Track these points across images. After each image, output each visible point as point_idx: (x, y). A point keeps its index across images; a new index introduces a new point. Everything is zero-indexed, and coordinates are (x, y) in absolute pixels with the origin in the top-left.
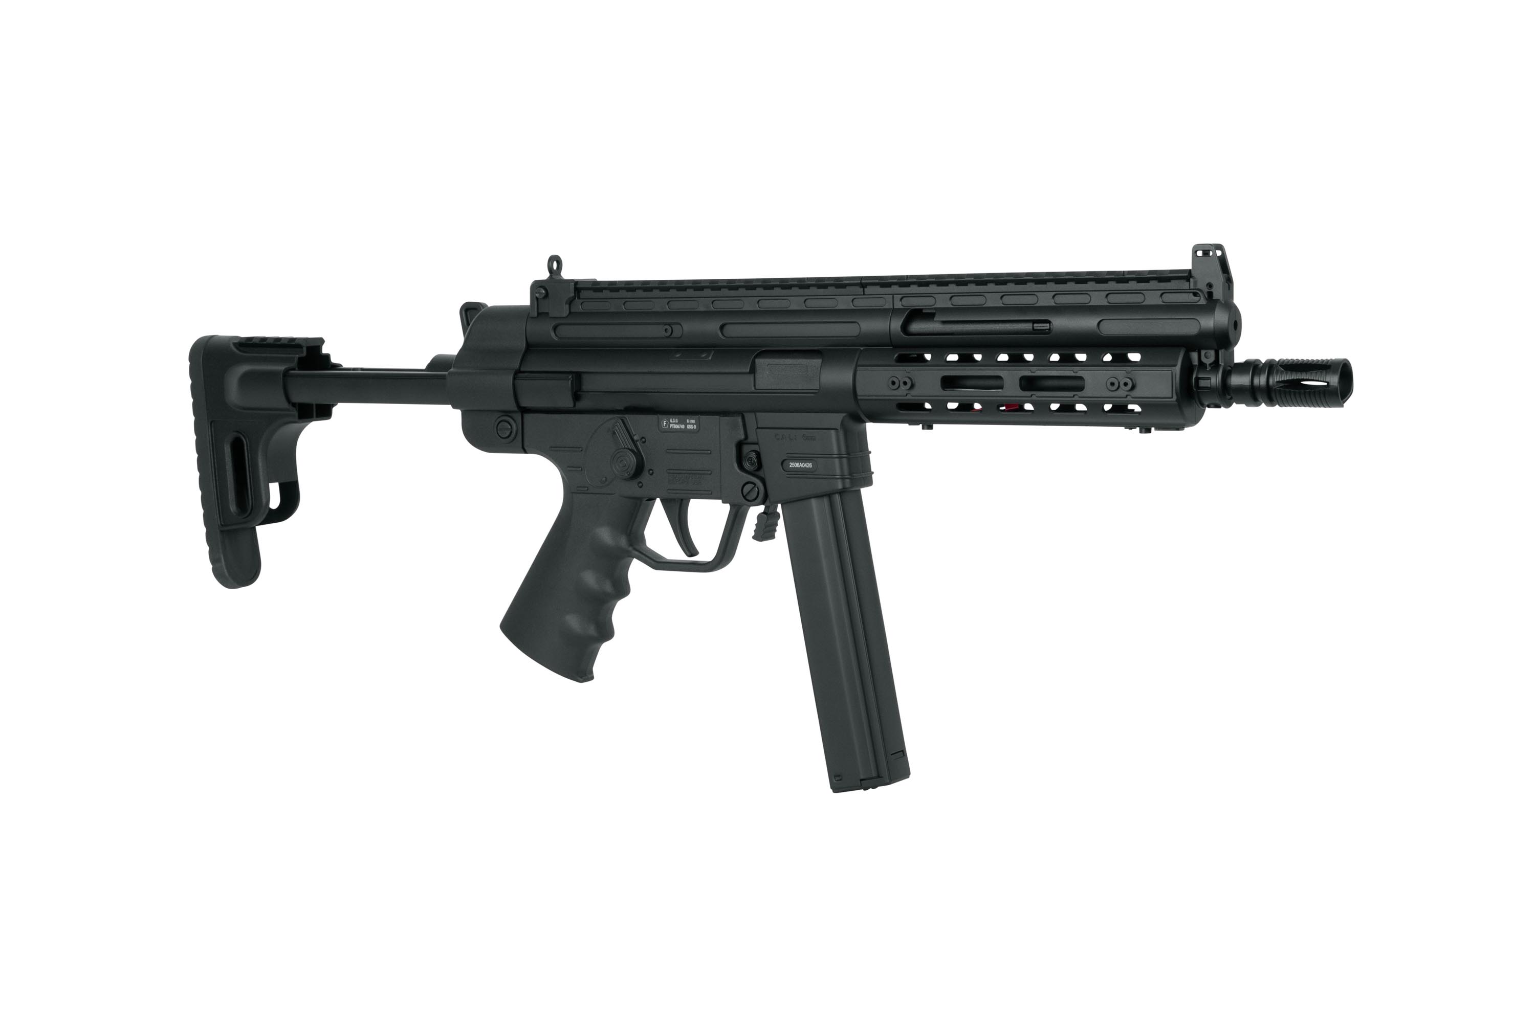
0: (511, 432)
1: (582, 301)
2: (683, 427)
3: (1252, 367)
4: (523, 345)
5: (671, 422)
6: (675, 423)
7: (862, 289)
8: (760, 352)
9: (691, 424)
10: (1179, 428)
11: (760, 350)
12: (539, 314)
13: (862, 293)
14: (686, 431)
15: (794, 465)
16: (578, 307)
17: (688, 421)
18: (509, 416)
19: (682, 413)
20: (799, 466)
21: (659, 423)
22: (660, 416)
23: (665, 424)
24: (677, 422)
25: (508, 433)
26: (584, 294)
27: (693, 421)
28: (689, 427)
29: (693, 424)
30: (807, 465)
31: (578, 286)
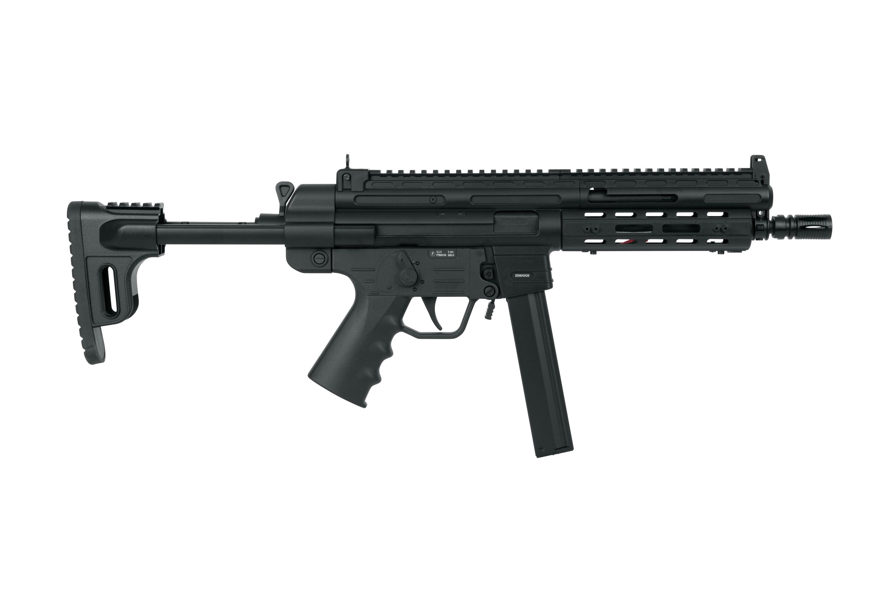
0: (325, 260)
1: (372, 182)
2: (445, 255)
3: (780, 218)
4: (332, 208)
5: (437, 252)
6: (440, 253)
7: (559, 177)
8: (496, 212)
9: (451, 254)
10: (740, 251)
11: (496, 211)
12: (343, 189)
13: (559, 179)
14: (447, 258)
15: (518, 276)
16: (369, 185)
17: (448, 252)
18: (322, 251)
19: (445, 247)
20: (521, 276)
21: (429, 254)
22: (430, 249)
23: (433, 254)
24: (441, 252)
25: (323, 261)
26: (374, 178)
27: (452, 252)
28: (449, 255)
29: (452, 254)
30: (526, 275)
31: (371, 173)
